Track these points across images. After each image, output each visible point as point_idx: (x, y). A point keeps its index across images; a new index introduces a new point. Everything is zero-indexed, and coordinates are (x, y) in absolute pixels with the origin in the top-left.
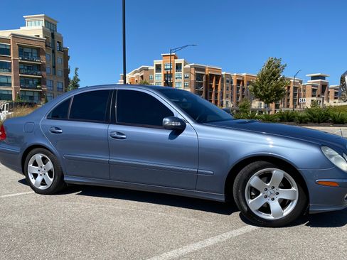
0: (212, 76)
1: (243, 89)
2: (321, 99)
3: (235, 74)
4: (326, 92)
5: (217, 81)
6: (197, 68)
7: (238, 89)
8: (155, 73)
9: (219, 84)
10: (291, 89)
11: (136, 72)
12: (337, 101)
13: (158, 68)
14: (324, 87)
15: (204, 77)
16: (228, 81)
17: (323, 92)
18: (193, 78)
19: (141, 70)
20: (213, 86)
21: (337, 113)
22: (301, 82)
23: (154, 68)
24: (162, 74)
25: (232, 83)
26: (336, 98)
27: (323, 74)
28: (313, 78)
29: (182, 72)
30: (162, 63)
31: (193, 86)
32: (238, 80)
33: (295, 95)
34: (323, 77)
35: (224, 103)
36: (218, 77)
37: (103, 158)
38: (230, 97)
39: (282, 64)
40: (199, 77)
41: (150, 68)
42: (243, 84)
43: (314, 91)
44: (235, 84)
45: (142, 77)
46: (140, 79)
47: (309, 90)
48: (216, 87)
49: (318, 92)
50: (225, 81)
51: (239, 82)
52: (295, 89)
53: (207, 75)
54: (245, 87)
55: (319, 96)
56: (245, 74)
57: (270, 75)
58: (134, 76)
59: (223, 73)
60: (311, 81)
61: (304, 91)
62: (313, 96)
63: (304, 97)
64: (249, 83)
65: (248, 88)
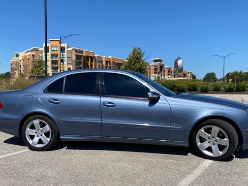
0: (88, 57)
1: (110, 68)
2: (160, 75)
3: (104, 57)
4: (163, 71)
5: (92, 61)
6: (77, 51)
8: (44, 53)
9: (93, 63)
11: (28, 52)
12: (170, 76)
14: (162, 67)
15: (82, 58)
16: (99, 62)
17: (161, 71)
18: (74, 58)
19: (32, 50)
20: (89, 64)
21: (180, 85)
23: (43, 49)
24: (50, 54)
25: (102, 63)
26: (169, 75)
27: (161, 59)
28: (155, 61)
29: (66, 53)
30: (50, 46)
31: (74, 63)
32: (106, 61)
34: (161, 61)
36: (92, 58)
37: (98, 120)
39: (143, 51)
40: (78, 57)
41: (40, 49)
42: (110, 63)
43: (156, 69)
44: (104, 63)
45: (33, 56)
46: (31, 57)
47: (153, 68)
48: (92, 65)
49: (158, 71)
50: (97, 61)
51: (107, 62)
53: (84, 57)
54: (111, 66)
55: (159, 73)
56: (111, 57)
57: (135, 59)
58: (27, 54)
59: (96, 55)
60: (153, 63)
61: (150, 69)
62: (155, 73)
63: (150, 73)
64: (114, 63)
65: (113, 67)
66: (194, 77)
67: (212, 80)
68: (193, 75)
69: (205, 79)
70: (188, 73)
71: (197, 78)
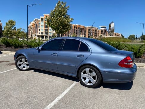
1: (76, 30)
3: (73, 24)
7: (74, 30)
8: (41, 22)
10: (94, 31)
13: (42, 19)
14: (105, 31)
17: (105, 33)
19: (35, 20)
22: (97, 29)
23: (41, 19)
24: (44, 22)
26: (109, 35)
27: (105, 26)
28: (102, 27)
30: (44, 18)
33: (95, 33)
34: (105, 28)
35: (69, 35)
38: (71, 33)
41: (39, 19)
43: (102, 32)
44: (73, 28)
46: (35, 24)
47: (100, 31)
49: (103, 32)
51: (75, 27)
52: (95, 31)
54: (77, 29)
55: (103, 34)
56: (77, 24)
60: (101, 29)
62: (101, 34)
63: (98, 34)
64: (79, 28)
65: (78, 30)
66: (123, 37)
67: (133, 38)
68: (122, 36)
69: (129, 38)
70: (120, 34)
71: (124, 37)
